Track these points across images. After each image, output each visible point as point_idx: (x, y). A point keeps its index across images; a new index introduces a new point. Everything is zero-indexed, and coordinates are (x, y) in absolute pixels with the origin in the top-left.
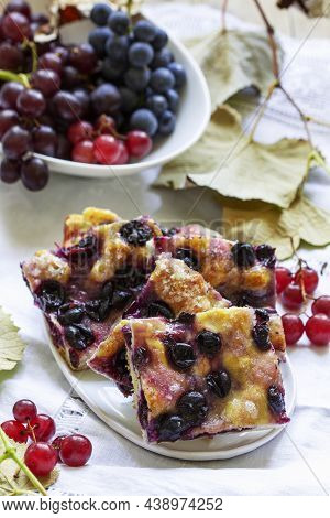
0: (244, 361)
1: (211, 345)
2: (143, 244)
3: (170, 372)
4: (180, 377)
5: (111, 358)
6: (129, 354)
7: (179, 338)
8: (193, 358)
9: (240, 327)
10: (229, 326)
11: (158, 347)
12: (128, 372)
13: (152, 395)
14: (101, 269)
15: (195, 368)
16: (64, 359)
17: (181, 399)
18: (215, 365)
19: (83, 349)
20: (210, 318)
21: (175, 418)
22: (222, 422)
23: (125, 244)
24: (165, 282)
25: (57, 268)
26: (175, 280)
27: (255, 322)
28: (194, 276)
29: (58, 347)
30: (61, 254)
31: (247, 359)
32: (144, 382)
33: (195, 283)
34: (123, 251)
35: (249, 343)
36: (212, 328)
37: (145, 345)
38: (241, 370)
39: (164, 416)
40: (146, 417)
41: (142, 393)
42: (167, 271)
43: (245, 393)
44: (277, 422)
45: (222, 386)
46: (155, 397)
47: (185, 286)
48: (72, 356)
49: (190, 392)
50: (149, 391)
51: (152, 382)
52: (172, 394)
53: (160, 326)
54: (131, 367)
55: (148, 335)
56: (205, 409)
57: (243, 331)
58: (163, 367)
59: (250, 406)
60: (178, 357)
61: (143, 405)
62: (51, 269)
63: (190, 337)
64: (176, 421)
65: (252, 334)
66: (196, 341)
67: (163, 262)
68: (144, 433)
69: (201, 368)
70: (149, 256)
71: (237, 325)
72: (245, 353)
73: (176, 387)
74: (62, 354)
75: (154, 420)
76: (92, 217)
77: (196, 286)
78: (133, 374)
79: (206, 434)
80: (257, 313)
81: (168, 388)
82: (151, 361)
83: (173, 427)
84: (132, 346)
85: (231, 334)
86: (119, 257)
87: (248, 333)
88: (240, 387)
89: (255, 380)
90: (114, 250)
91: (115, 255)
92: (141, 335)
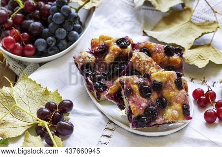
0: (172, 94)
1: (158, 87)
2: (126, 47)
3: (141, 98)
4: (146, 100)
5: (115, 94)
6: (123, 92)
7: (144, 84)
8: (151, 92)
9: (170, 79)
10: (166, 79)
11: (136, 87)
12: (123, 99)
13: (133, 108)
14: (108, 58)
15: (151, 96)
16: (94, 96)
17: (146, 109)
18: (160, 96)
19: (102, 92)
20: (157, 76)
21: (144, 117)
22: (163, 119)
23: (119, 48)
24: (137, 61)
25: (90, 58)
26: (142, 61)
27: (176, 77)
28: (149, 59)
29: (91, 92)
30: (91, 53)
31: (173, 93)
32: (130, 102)
33: (150, 62)
34: (118, 51)
35: (174, 86)
36: (158, 80)
37: (130, 87)
38: (171, 98)
39: (139, 117)
40: (131, 117)
41: (129, 107)
42: (138, 57)
43: (173, 107)
44: (187, 119)
45: (163, 104)
46: (135, 109)
47: (146, 63)
48: (97, 95)
49: (150, 106)
50: (132, 106)
51: (134, 102)
52: (142, 107)
53: (136, 79)
54: (124, 97)
56: (156, 114)
57: (171, 81)
58: (138, 96)
59: (175, 112)
60: (145, 92)
61: (130, 113)
62: (87, 59)
64: (144, 119)
65: (175, 82)
66: (151, 85)
67: (136, 53)
68: (130, 124)
69: (154, 97)
70: (129, 52)
71: (169, 79)
72: (172, 90)
73: (144, 104)
74: (93, 94)
75: (135, 118)
78: (125, 100)
79: (157, 124)
80: (177, 73)
81: (140, 105)
82: (133, 94)
83: (143, 121)
84: (125, 88)
85: (166, 82)
86: (116, 53)
87: (173, 82)
88: (171, 104)
89: (177, 102)
90: (114, 50)
91: (114, 52)
92: (128, 83)
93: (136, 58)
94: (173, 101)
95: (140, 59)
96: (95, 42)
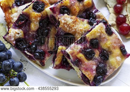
1: (95, 43)
7: (85, 48)
9: (102, 32)
10: (99, 34)
12: (71, 66)
13: (88, 75)
15: (95, 55)
18: (100, 50)
19: (44, 59)
21: (98, 78)
22: (112, 69)
24: (66, 27)
25: (19, 34)
26: (69, 24)
27: (105, 27)
29: (32, 60)
30: (16, 27)
31: (109, 42)
32: (83, 71)
33: (76, 21)
34: (39, 16)
35: (107, 36)
38: (109, 48)
42: (65, 22)
43: (114, 54)
44: (127, 57)
46: (90, 75)
47: (74, 24)
49: (98, 65)
51: (86, 70)
52: (94, 70)
55: (76, 53)
57: (104, 34)
58: (86, 62)
59: (118, 58)
63: (88, 45)
64: (100, 79)
65: (106, 32)
66: (90, 45)
70: (49, 14)
72: (107, 40)
73: (94, 67)
78: (74, 67)
79: (109, 76)
82: (82, 63)
83: (99, 81)
84: (72, 60)
86: (39, 19)
90: (36, 17)
92: (73, 55)
93: (64, 23)
94: (111, 49)
95: (68, 23)
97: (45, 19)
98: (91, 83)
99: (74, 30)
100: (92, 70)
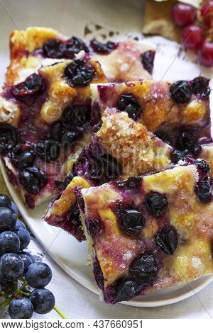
0: (189, 219)
2: (87, 85)
3: (124, 240)
4: (132, 244)
5: (64, 216)
9: (185, 187)
10: (175, 188)
11: (109, 216)
13: (108, 265)
15: (144, 231)
17: (134, 263)
18: (162, 225)
19: (37, 193)
20: (157, 182)
21: (128, 282)
22: (171, 280)
24: (111, 139)
25: (8, 113)
26: (121, 137)
27: (197, 179)
31: (191, 217)
32: (99, 252)
34: (70, 95)
35: (193, 201)
37: (98, 217)
41: (97, 260)
42: (113, 128)
43: (191, 249)
46: (110, 269)
47: (131, 142)
49: (142, 255)
50: (104, 262)
51: (107, 253)
52: (125, 262)
55: (100, 205)
56: (156, 268)
57: (187, 191)
58: (116, 236)
59: (196, 262)
60: (129, 226)
62: (3, 115)
63: (138, 201)
64: (130, 286)
65: (195, 191)
66: (144, 203)
67: (109, 119)
69: (150, 229)
70: (93, 99)
71: (182, 187)
72: (190, 210)
73: (128, 256)
75: (110, 287)
76: (35, 37)
77: (141, 141)
80: (199, 168)
81: (121, 257)
82: (104, 232)
84: (85, 214)
85: (176, 194)
86: (66, 100)
87: (191, 190)
88: (186, 242)
89: (199, 235)
90: (60, 94)
91: (61, 99)
92: (93, 207)
93: (110, 131)
95: (118, 134)
96: (20, 43)
97: (81, 106)
98: (105, 286)
99: (125, 155)
100: (119, 259)
